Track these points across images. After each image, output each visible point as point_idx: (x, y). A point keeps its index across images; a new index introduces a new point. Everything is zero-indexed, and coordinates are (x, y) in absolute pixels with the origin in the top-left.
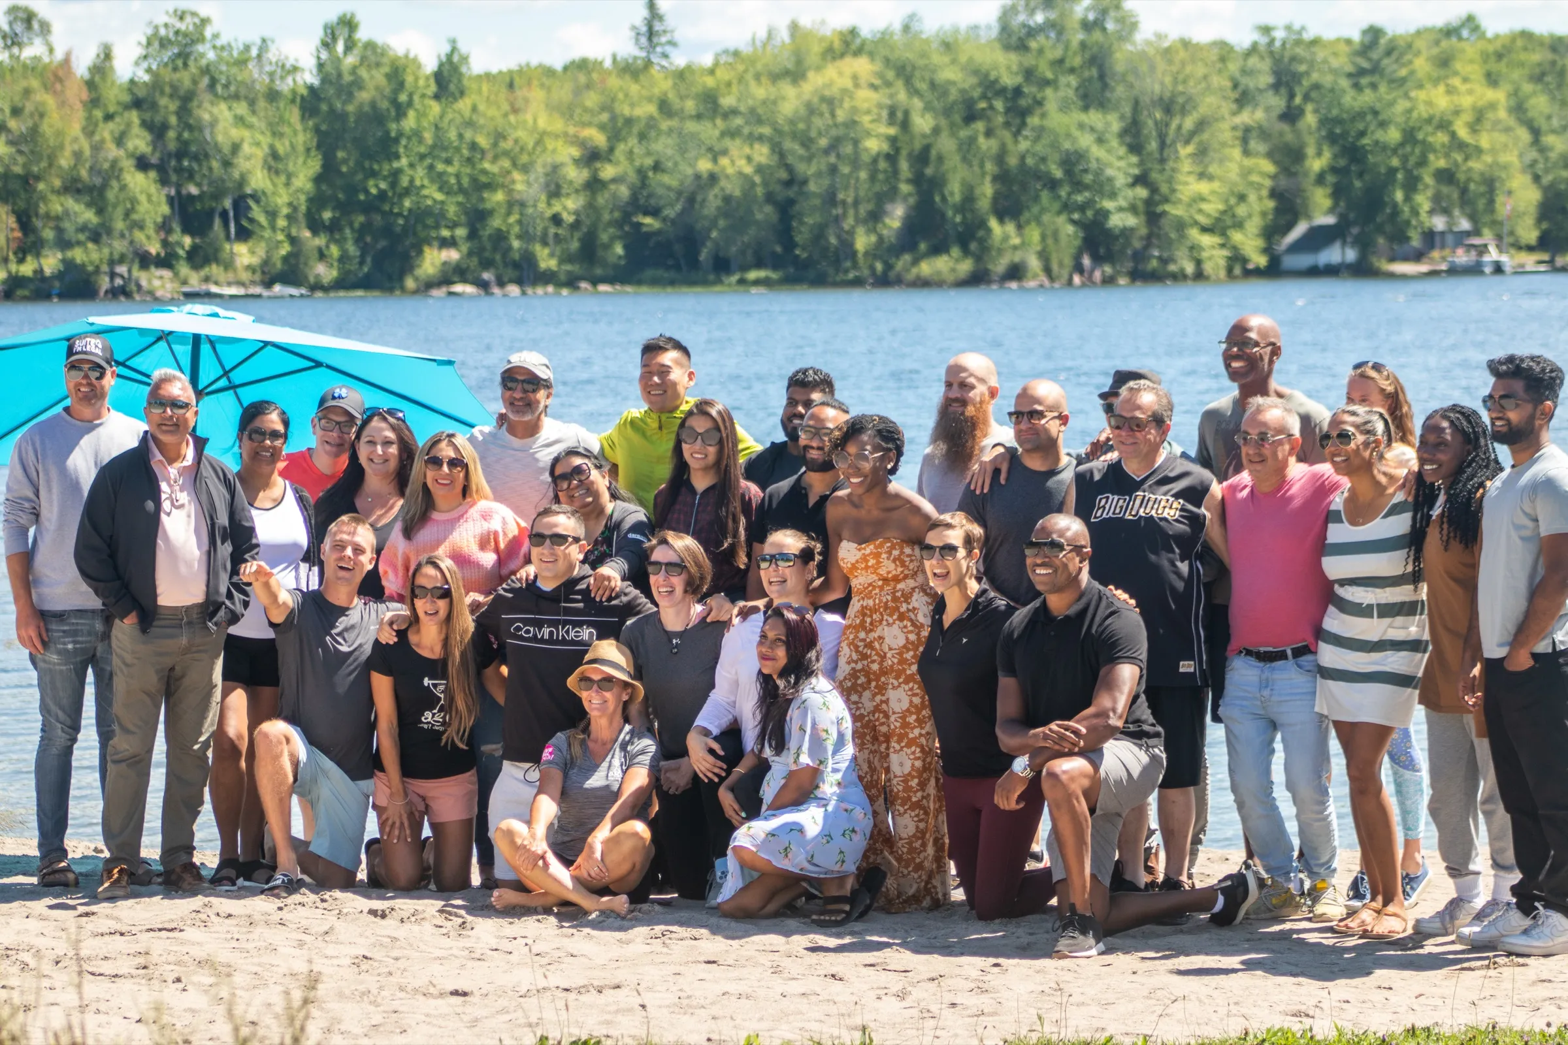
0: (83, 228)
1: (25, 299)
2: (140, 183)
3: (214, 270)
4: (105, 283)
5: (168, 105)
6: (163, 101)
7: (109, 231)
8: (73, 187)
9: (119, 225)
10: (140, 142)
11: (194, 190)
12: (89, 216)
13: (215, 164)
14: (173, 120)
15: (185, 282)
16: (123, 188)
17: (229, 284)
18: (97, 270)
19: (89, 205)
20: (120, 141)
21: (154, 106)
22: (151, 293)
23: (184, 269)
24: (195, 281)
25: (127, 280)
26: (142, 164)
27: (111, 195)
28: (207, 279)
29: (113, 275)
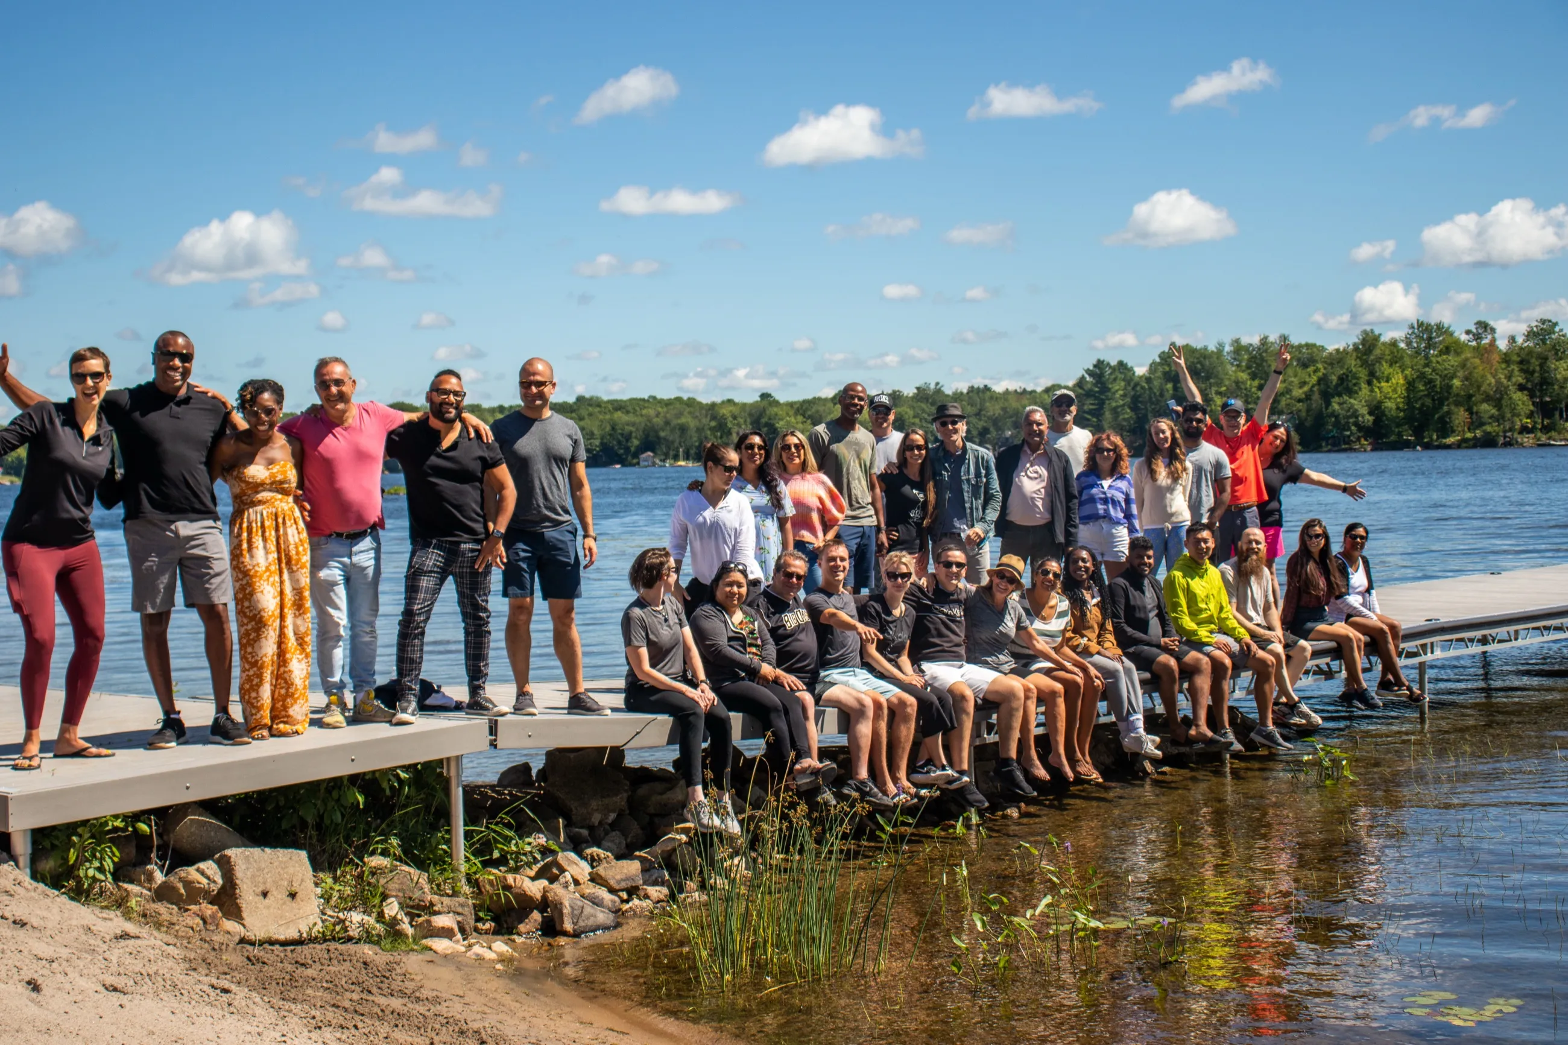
0: (1492, 417)
1: (1467, 447)
2: (1518, 396)
3: (1553, 434)
4: (1501, 440)
5: (1535, 363)
6: (1533, 360)
7: (1503, 417)
8: (1488, 399)
9: (1509, 415)
10: (1520, 379)
11: (1548, 399)
12: (1494, 411)
13: (1556, 387)
14: (1538, 368)
15: (1539, 440)
16: (1511, 398)
17: (1561, 440)
18: (1497, 435)
19: (1495, 407)
20: (1509, 378)
21: (1528, 362)
22: (1522, 444)
23: (1539, 434)
24: (1544, 439)
25: (1511, 439)
26: (1521, 388)
27: (1504, 402)
28: (1550, 438)
29: (1505, 437)
